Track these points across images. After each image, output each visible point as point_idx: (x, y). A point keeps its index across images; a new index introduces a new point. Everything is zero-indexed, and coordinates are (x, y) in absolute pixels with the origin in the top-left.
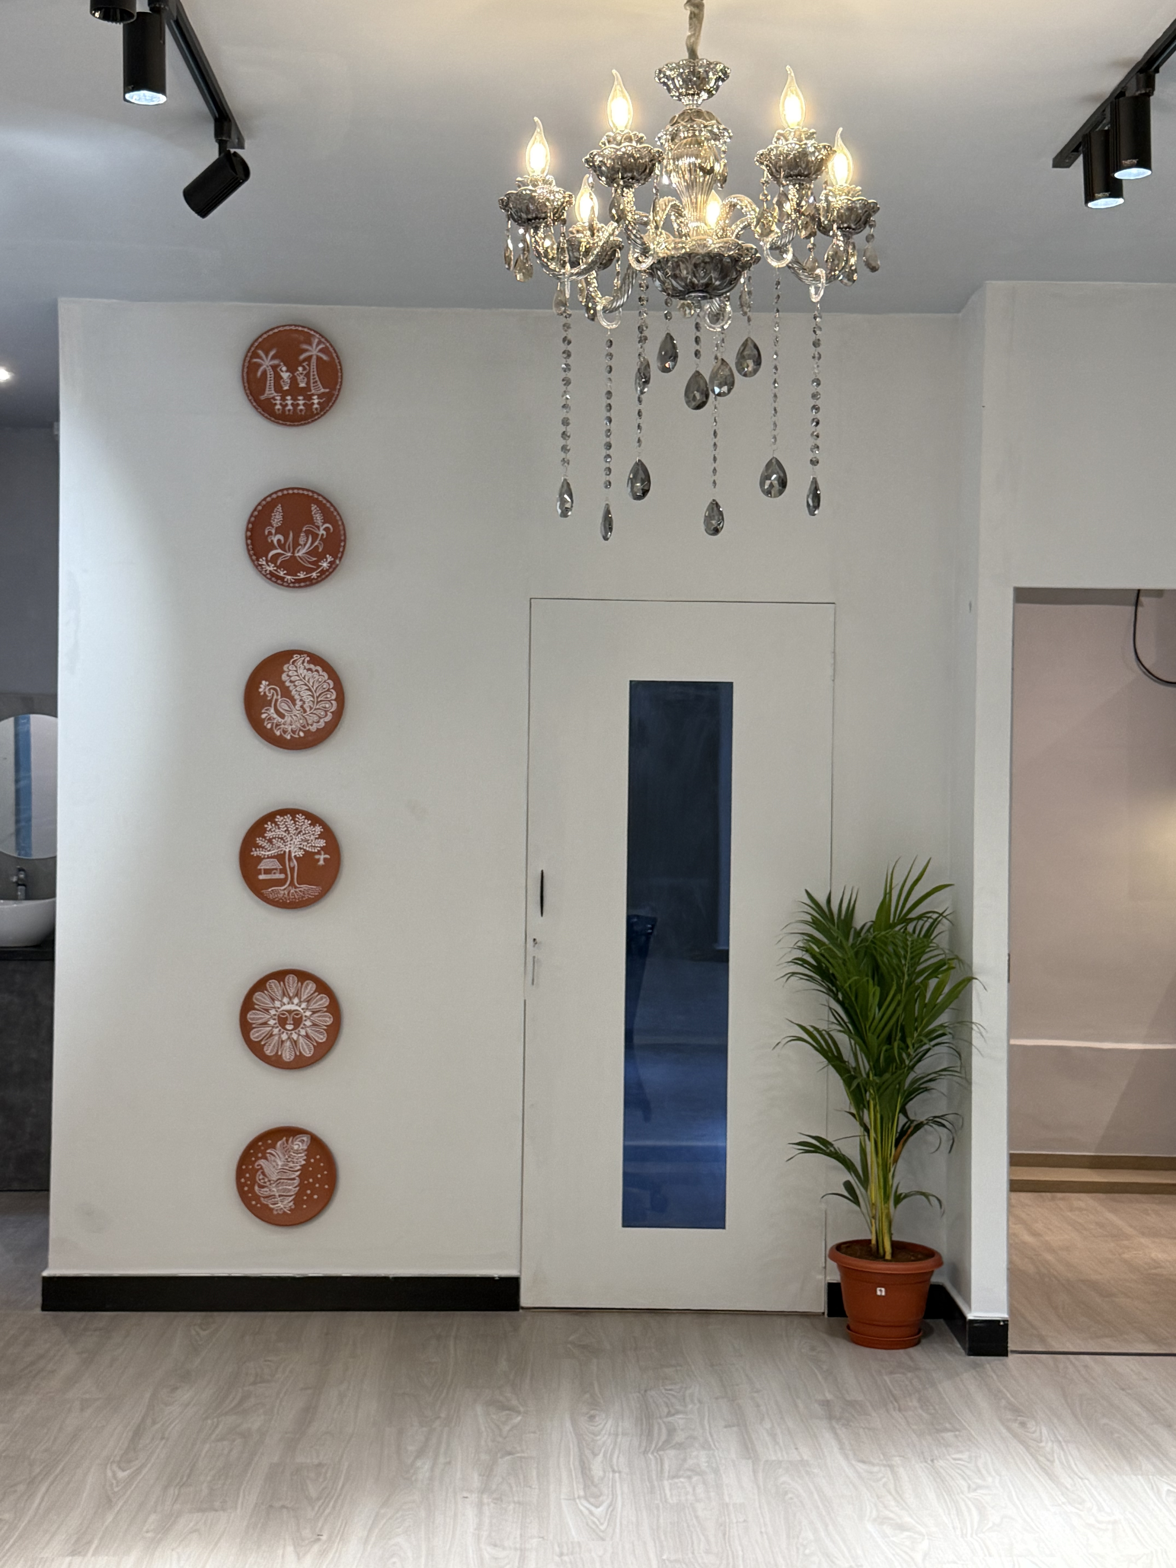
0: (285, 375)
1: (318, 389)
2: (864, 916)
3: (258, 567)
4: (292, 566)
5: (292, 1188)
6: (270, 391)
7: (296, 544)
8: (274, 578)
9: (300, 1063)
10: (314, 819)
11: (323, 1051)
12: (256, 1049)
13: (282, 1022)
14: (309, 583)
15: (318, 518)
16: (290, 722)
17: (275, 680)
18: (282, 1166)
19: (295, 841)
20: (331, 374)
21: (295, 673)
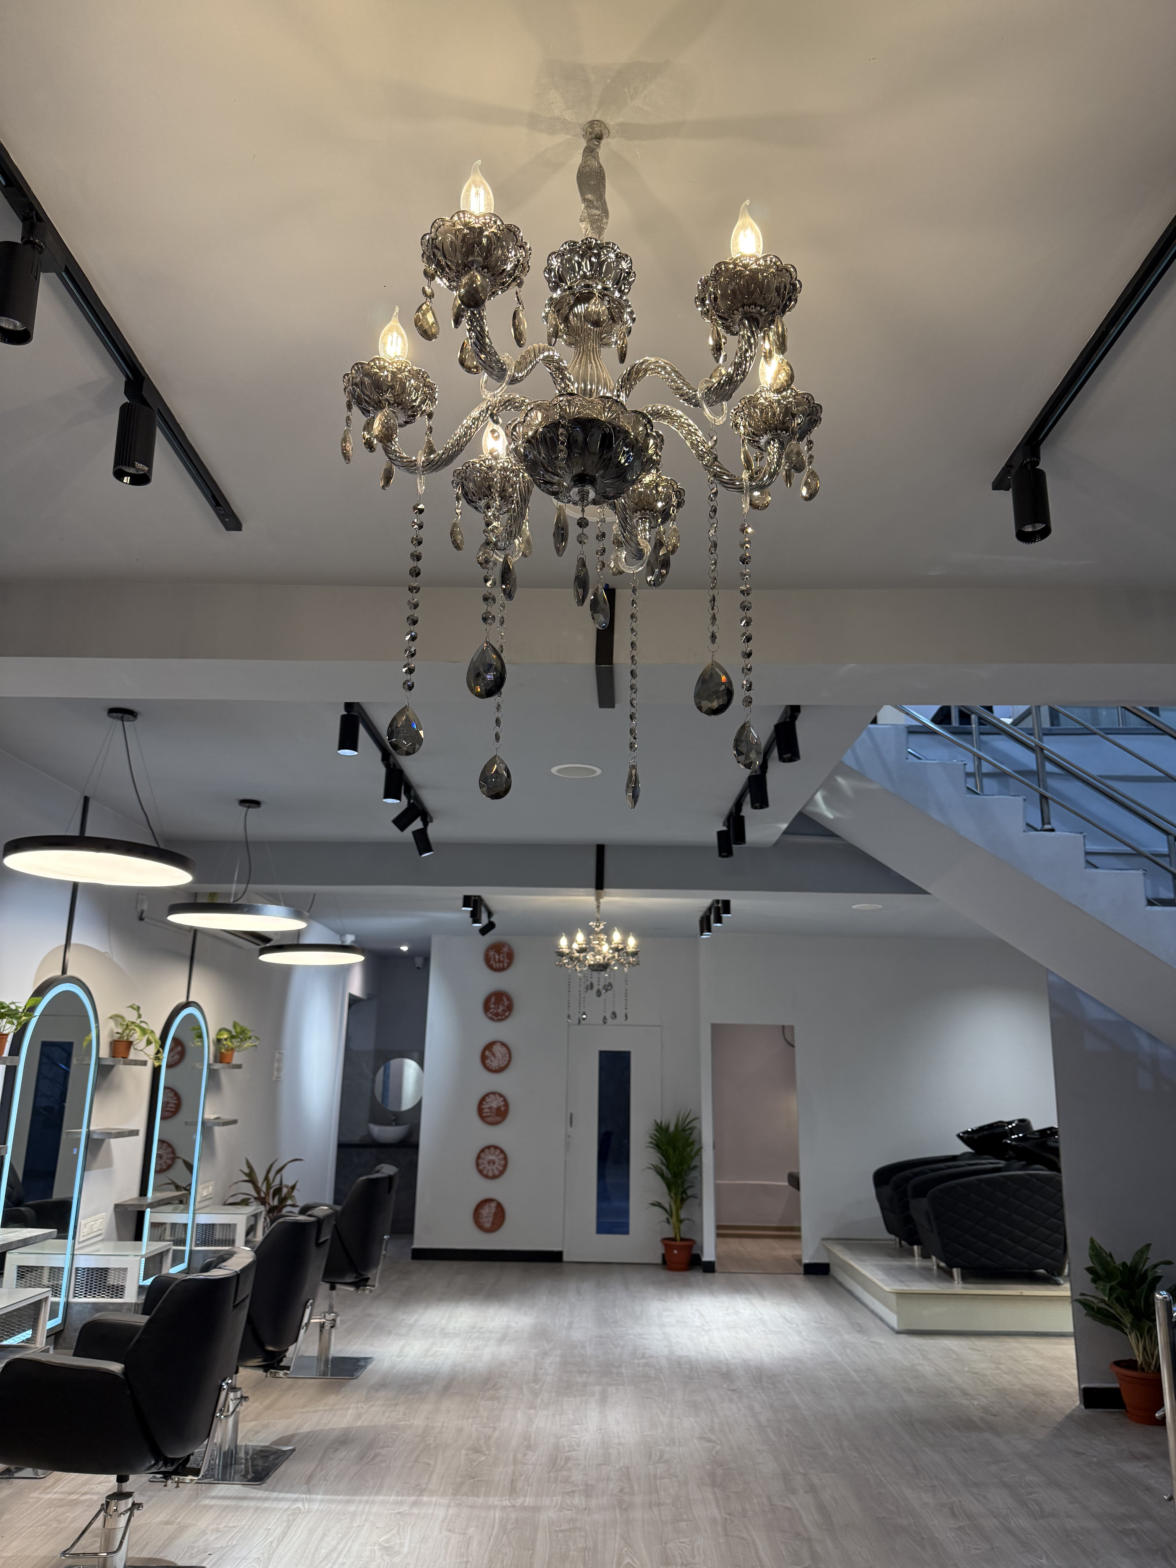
0: (497, 957)
1: (506, 961)
2: (672, 1128)
3: (487, 1016)
4: (497, 1015)
5: (491, 1219)
6: (492, 962)
7: (498, 1008)
8: (491, 1019)
9: (494, 1177)
10: (501, 1095)
11: (502, 1173)
12: (481, 1172)
13: (489, 1163)
14: (502, 1020)
15: (505, 999)
16: (494, 1063)
17: (491, 1051)
18: (488, 1212)
19: (495, 1103)
20: (510, 956)
21: (497, 1049)
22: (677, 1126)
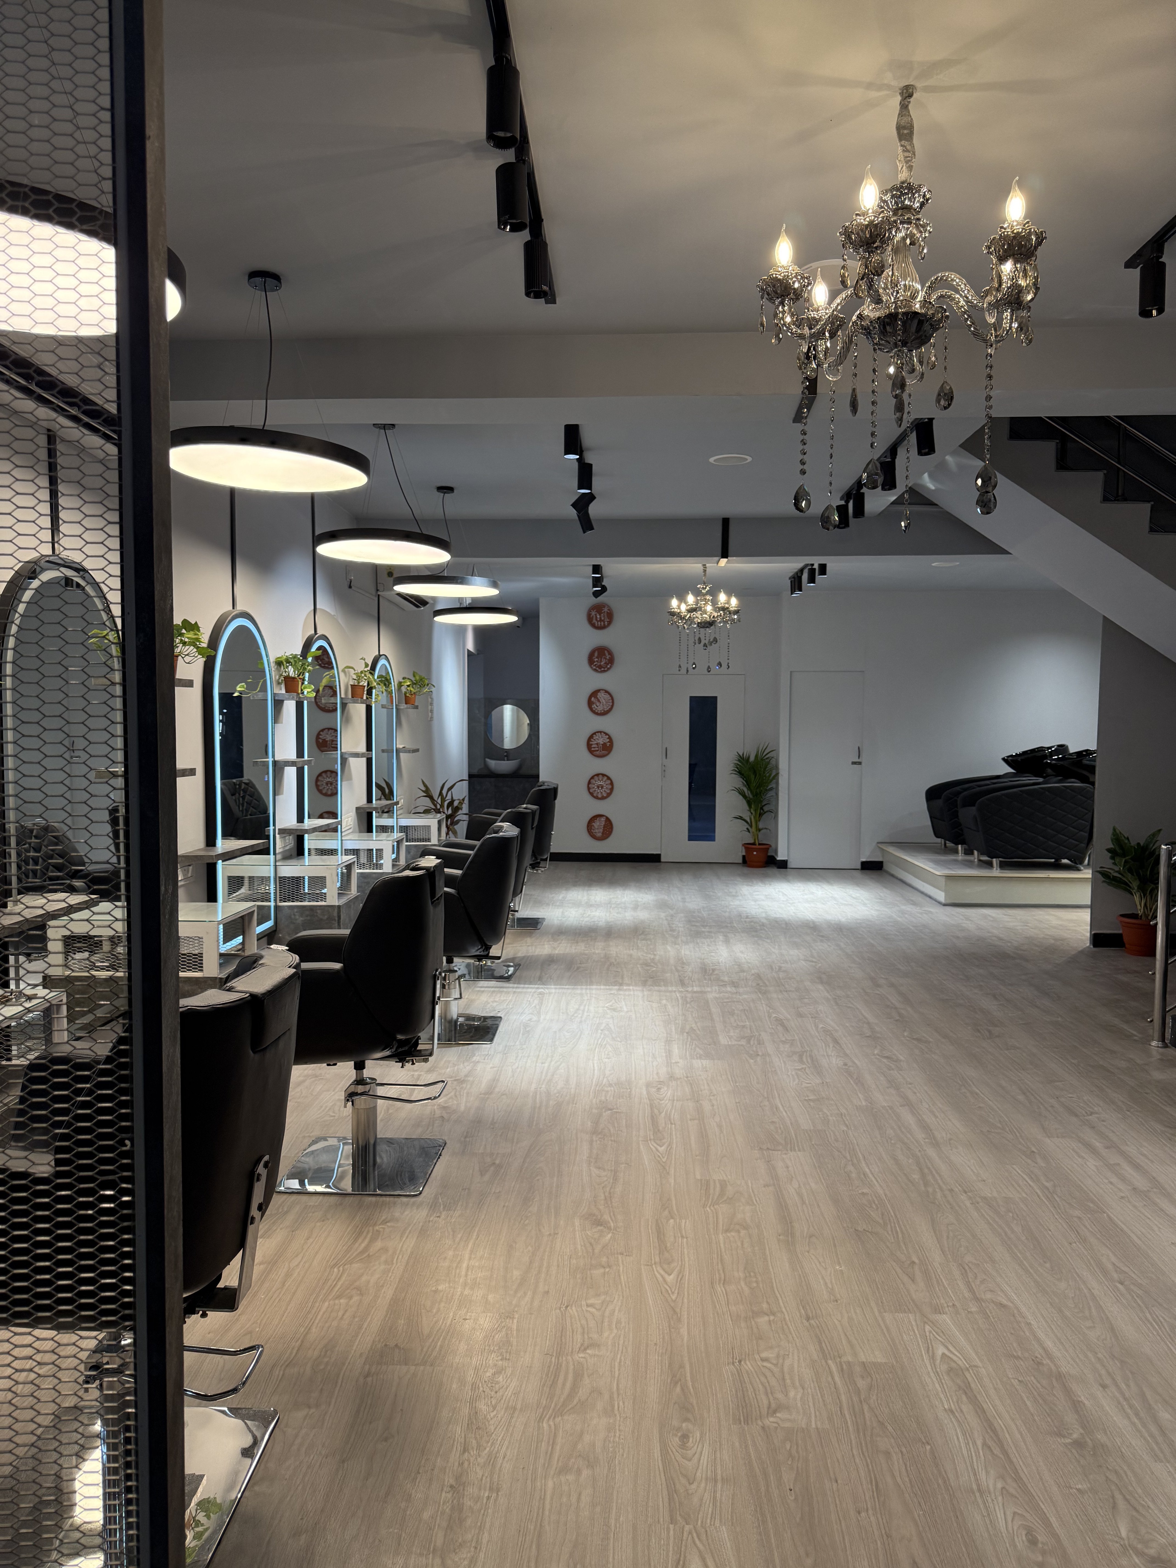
0: (598, 617)
1: (607, 620)
2: (752, 759)
3: (591, 667)
4: (600, 667)
5: (601, 830)
6: (594, 621)
7: (601, 661)
8: (595, 670)
9: (603, 798)
10: (606, 734)
11: (609, 795)
12: (591, 794)
13: (598, 787)
14: (604, 671)
15: (607, 654)
16: (600, 708)
17: (596, 697)
18: (598, 825)
19: (601, 740)
20: (610, 616)
21: (601, 695)
22: (756, 756)
